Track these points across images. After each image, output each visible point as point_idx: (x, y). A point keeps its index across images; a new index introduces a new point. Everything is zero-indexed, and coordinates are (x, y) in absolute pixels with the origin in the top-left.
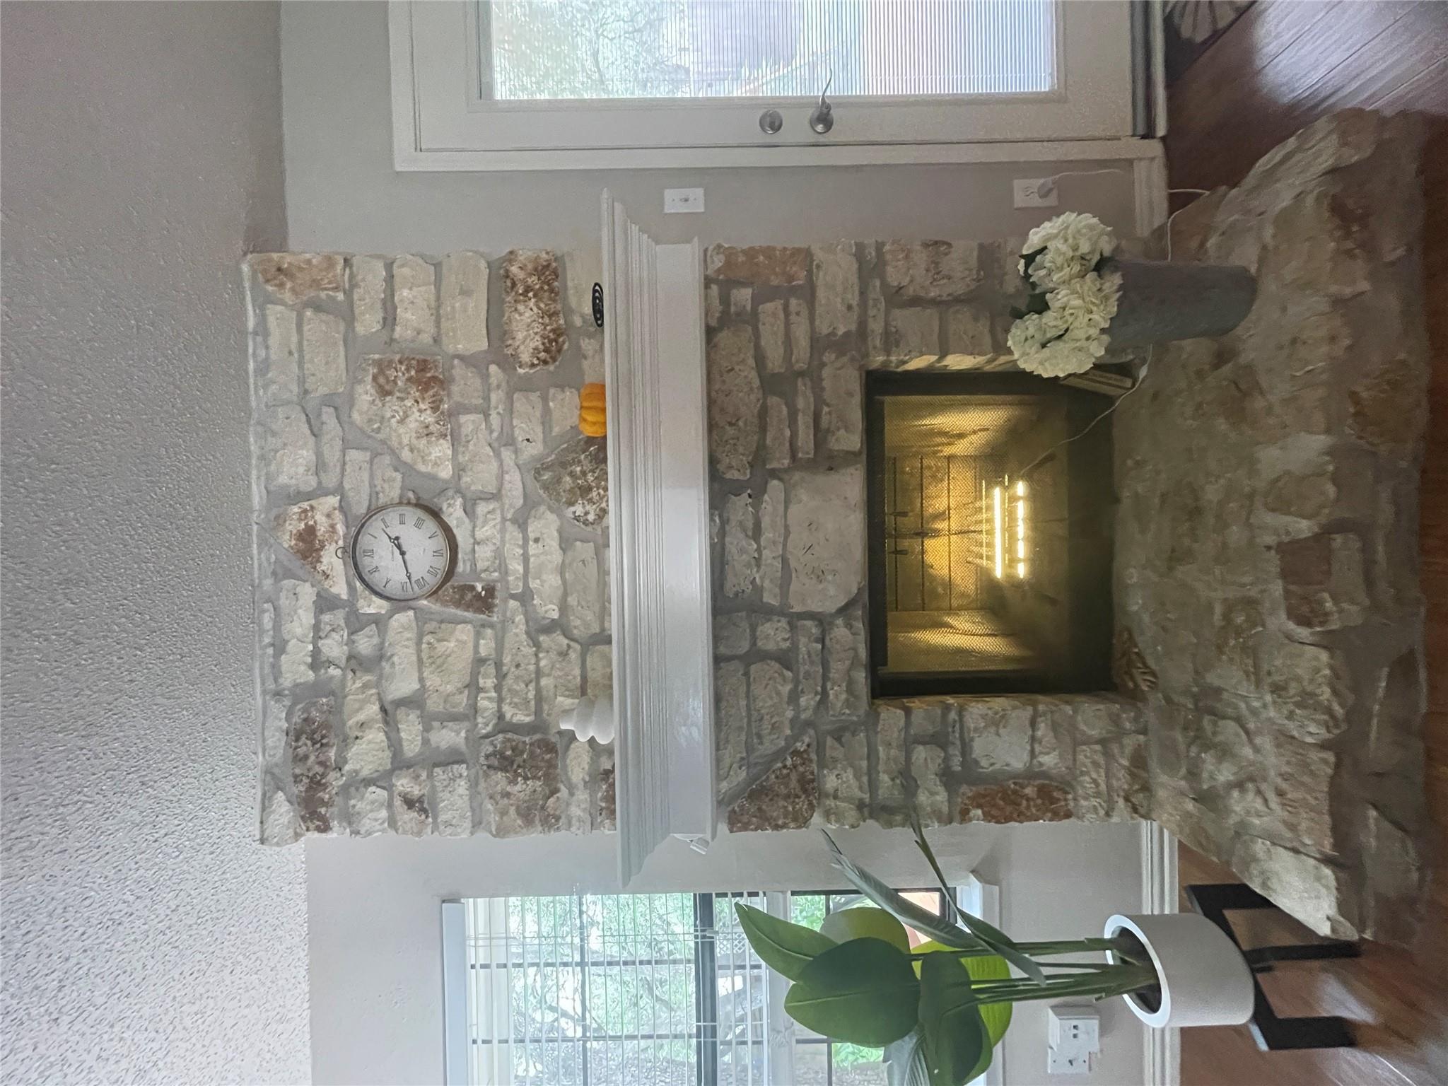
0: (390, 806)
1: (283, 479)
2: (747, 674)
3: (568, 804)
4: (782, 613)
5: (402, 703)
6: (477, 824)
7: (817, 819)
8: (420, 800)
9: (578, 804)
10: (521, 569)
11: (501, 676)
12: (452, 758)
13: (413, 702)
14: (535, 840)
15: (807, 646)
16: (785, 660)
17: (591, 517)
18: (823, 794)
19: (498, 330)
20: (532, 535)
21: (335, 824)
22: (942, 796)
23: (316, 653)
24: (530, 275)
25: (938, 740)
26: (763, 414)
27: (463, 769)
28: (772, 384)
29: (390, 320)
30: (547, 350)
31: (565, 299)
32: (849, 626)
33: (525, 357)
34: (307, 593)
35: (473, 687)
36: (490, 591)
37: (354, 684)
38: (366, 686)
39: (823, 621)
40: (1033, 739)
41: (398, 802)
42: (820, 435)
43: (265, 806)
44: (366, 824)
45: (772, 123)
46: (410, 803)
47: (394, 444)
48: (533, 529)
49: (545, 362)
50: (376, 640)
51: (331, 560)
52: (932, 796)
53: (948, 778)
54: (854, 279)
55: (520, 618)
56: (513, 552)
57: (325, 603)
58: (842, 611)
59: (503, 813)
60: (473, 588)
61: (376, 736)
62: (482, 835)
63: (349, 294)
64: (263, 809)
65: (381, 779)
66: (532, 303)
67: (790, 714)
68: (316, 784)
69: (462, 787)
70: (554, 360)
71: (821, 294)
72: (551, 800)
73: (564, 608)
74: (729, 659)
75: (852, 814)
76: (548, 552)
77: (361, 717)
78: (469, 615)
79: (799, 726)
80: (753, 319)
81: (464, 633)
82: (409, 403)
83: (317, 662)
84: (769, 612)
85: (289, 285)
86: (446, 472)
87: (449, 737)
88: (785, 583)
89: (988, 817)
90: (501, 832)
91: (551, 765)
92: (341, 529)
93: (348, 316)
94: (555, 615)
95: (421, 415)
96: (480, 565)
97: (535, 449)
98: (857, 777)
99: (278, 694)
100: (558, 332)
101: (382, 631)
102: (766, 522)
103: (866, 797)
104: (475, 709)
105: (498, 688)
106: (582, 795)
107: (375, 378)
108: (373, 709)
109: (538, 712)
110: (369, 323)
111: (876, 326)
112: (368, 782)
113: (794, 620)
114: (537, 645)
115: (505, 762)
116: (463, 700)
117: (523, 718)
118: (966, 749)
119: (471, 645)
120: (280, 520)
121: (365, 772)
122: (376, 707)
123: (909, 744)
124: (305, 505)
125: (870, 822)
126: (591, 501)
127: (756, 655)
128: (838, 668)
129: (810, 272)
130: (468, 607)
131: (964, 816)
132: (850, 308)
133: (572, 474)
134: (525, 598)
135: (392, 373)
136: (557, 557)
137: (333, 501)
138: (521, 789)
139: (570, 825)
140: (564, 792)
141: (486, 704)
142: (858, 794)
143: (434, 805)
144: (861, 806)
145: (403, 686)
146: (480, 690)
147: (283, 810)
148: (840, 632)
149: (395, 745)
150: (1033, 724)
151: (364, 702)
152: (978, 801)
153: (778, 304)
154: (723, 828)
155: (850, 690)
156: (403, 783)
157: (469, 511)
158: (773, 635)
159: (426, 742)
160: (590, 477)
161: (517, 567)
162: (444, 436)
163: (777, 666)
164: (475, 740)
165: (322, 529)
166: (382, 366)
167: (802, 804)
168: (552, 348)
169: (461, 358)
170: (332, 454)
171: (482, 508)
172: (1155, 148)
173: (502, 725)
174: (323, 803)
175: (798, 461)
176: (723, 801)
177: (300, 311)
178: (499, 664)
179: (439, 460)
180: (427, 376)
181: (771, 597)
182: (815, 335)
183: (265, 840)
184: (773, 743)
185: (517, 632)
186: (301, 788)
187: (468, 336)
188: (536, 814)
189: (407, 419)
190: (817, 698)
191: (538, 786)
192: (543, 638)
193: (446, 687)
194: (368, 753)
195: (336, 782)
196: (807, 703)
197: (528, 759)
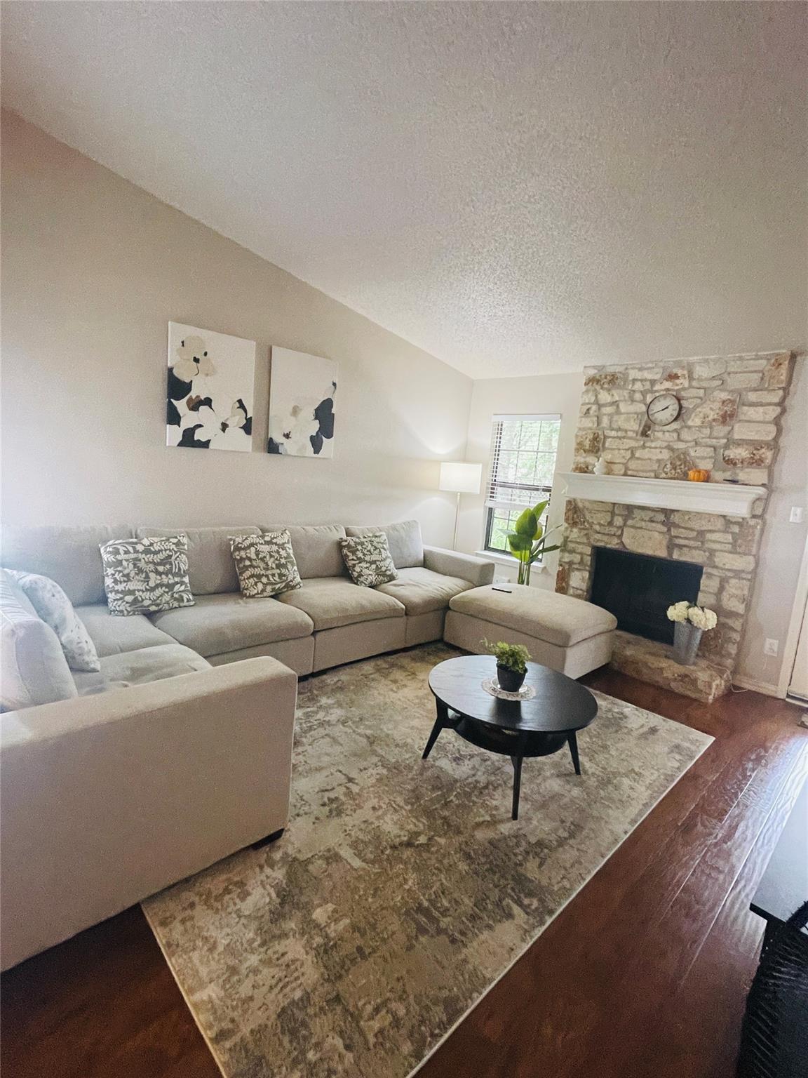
0: (588, 404)
1: (698, 368)
2: (609, 511)
3: (581, 456)
4: (625, 524)
5: (618, 406)
6: (580, 429)
7: (566, 525)
8: (589, 413)
10: (653, 446)
11: (620, 438)
12: (599, 422)
13: (618, 412)
14: (574, 446)
15: (613, 530)
16: (610, 524)
17: (665, 470)
18: (572, 527)
19: (739, 443)
20: (663, 451)
21: (587, 387)
22: (566, 560)
23: (637, 380)
24: (760, 456)
25: (581, 562)
26: (692, 530)
27: (596, 425)
28: (701, 534)
29: (752, 405)
30: (728, 460)
31: (747, 467)
32: (617, 544)
33: (727, 453)
34: (657, 377)
35: (619, 429)
36: (647, 436)
37: (626, 393)
38: (624, 396)
39: (620, 537)
40: (578, 589)
41: (589, 406)
42: (680, 547)
43: (594, 367)
44: (585, 397)
46: (588, 410)
47: (705, 406)
48: (665, 451)
49: (724, 459)
50: (638, 399)
51: (668, 385)
52: (567, 557)
53: (571, 563)
54: (734, 568)
55: (637, 445)
56: (658, 444)
57: (653, 382)
58: (622, 542)
59: (582, 437)
60: (649, 430)
61: (609, 399)
62: (577, 430)
63: (766, 389)
64: (593, 366)
65: (596, 401)
66: (748, 456)
67: (595, 522)
68: (598, 381)
69: (590, 425)
70: (725, 462)
71: (731, 555)
72: (582, 451)
73: (638, 459)
74: (614, 507)
75: (567, 534)
76: (657, 455)
77: (615, 394)
78: (641, 429)
79: (591, 524)
80: (725, 531)
81: (636, 427)
82: (718, 411)
83: (634, 380)
84: (625, 521)
85: (773, 368)
86: (690, 423)
87: (605, 422)
88: (633, 527)
89: (559, 571)
90: (577, 436)
91: (593, 452)
92: (676, 388)
93: (755, 390)
94: (636, 456)
95: (712, 416)
96: (656, 433)
97: (692, 454)
98: (575, 538)
99: (627, 369)
100: (735, 464)
101: (640, 402)
102: (654, 525)
103: (569, 539)
104: (612, 430)
105: (617, 437)
106: (582, 460)
107: (729, 399)
108: (617, 398)
109: (609, 449)
110: (752, 397)
111: (715, 572)
112: (596, 396)
113: (621, 528)
114: (628, 450)
115: (595, 438)
116: (615, 426)
117: (607, 445)
118: (577, 569)
119: (632, 429)
120: (683, 368)
121: (599, 396)
122: (617, 399)
123: (581, 554)
124: (687, 376)
125: (563, 539)
126: (671, 470)
127: (613, 514)
128: (605, 538)
129: (739, 553)
130: (644, 429)
131: (560, 565)
132: (724, 564)
133: (681, 465)
134: (644, 447)
135: (730, 405)
136: (655, 458)
137: (686, 385)
138: (587, 444)
139: (575, 456)
140: (584, 455)
141: (613, 433)
142: (571, 537)
143: (587, 417)
144: (568, 537)
145: (623, 407)
146: (617, 431)
147: (592, 372)
148: (616, 541)
149: (605, 405)
150: (581, 590)
151: (619, 397)
152: (564, 569)
153: (731, 541)
154: (568, 499)
155: (598, 540)
156: (594, 407)
157: (676, 430)
158: (618, 521)
159: (605, 414)
160: (679, 471)
161: (653, 445)
162: (703, 423)
163: (609, 520)
164: (603, 429)
165: (678, 381)
166: (732, 402)
167: (571, 522)
168: (730, 462)
169: (732, 429)
170: (704, 384)
171: (675, 435)
173: (605, 437)
174: (593, 383)
175: (672, 538)
176: (575, 500)
177: (762, 372)
178: (624, 437)
179: (695, 421)
180: (727, 418)
181: (630, 522)
182: (715, 551)
183: (585, 367)
184: (588, 516)
185: (633, 444)
186: (598, 377)
187: (740, 432)
188: (580, 446)
189: (712, 410)
190: (598, 530)
191: (587, 447)
192: (630, 451)
193: (620, 421)
194: (604, 397)
195: (598, 387)
196: (597, 528)
197: (595, 445)
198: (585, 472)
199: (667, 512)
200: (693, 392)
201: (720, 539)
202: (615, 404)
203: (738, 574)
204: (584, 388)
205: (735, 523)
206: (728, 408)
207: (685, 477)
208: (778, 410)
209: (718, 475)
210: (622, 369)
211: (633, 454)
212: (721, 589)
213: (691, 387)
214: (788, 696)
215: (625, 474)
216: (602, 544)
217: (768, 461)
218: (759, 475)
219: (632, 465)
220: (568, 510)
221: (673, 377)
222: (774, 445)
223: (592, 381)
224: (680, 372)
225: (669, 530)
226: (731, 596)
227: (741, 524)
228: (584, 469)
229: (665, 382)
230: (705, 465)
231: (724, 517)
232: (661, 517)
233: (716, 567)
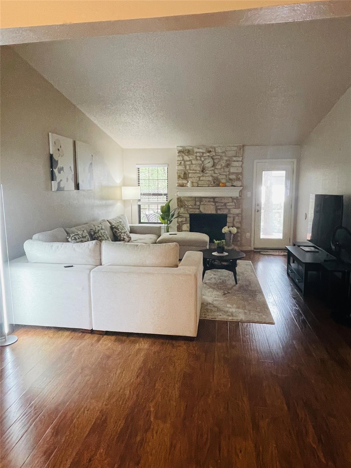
0: (181, 160)
1: (217, 149)
3: (180, 180)
4: (200, 204)
5: (192, 162)
6: (178, 170)
7: (178, 207)
9: (181, 182)
12: (185, 167)
13: (192, 164)
14: (176, 176)
15: (197, 207)
16: (195, 205)
17: (211, 184)
18: (180, 208)
19: (233, 173)
21: (179, 154)
22: (180, 221)
24: (239, 177)
25: (186, 220)
26: (222, 203)
27: (184, 169)
28: (225, 204)
29: (234, 161)
31: (236, 181)
32: (199, 211)
33: (230, 177)
34: (204, 151)
35: (193, 170)
36: (204, 172)
37: (194, 157)
39: (199, 209)
41: (181, 161)
42: (220, 209)
43: (181, 147)
44: (179, 158)
45: (258, 205)
46: (181, 163)
47: (221, 161)
48: (210, 177)
50: (199, 159)
51: (208, 154)
52: (180, 220)
53: (182, 222)
54: (236, 213)
56: (208, 175)
57: (203, 153)
59: (179, 173)
60: (204, 170)
61: (188, 159)
62: (177, 170)
63: (238, 156)
65: (183, 160)
66: (236, 177)
68: (183, 152)
69: (182, 168)
71: (235, 209)
73: (201, 180)
74: (195, 199)
75: (179, 211)
76: (207, 179)
77: (190, 157)
79: (188, 206)
80: (232, 202)
81: (199, 169)
82: (225, 163)
83: (196, 152)
85: (239, 150)
86: (217, 167)
87: (188, 167)
88: (203, 205)
89: (177, 226)
90: (177, 173)
91: (184, 178)
92: (211, 155)
93: (235, 156)
95: (223, 165)
96: (207, 171)
97: (219, 178)
98: (182, 212)
99: (193, 148)
100: (232, 180)
102: (210, 203)
103: (180, 213)
104: (191, 170)
105: (193, 173)
107: (228, 159)
108: (191, 159)
109: (190, 177)
110: (234, 159)
112: (183, 158)
113: (199, 206)
114: (198, 177)
115: (185, 174)
116: (192, 169)
118: (185, 223)
120: (212, 148)
123: (185, 217)
124: (214, 151)
125: (177, 213)
126: (213, 184)
127: (196, 201)
128: (194, 210)
129: (237, 208)
130: (202, 170)
131: (178, 223)
132: (233, 213)
133: (216, 182)
134: (203, 176)
136: (207, 180)
137: (214, 154)
138: (182, 175)
139: (178, 180)
140: (182, 180)
141: (191, 171)
143: (181, 165)
145: (194, 162)
147: (180, 148)
149: (187, 161)
152: (179, 225)
153: (234, 205)
154: (177, 197)
155: (191, 211)
156: (183, 162)
157: (213, 170)
158: (198, 203)
159: (187, 165)
161: (206, 175)
162: (221, 167)
163: (194, 203)
164: (187, 170)
165: (211, 153)
167: (180, 206)
168: (230, 179)
169: (230, 169)
170: (220, 154)
171: (213, 172)
172: (253, 249)
173: (189, 173)
175: (217, 206)
176: (180, 197)
177: (236, 151)
178: (195, 173)
179: (218, 167)
180: (228, 166)
181: (202, 203)
182: (230, 209)
183: (177, 146)
184: (186, 203)
185: (199, 175)
186: (183, 150)
187: (232, 170)
188: (179, 177)
189: (223, 163)
190: (191, 208)
191: (183, 177)
192: (198, 178)
193: (193, 167)
194: (186, 158)
195: (183, 155)
196: (191, 206)
197: (185, 176)
198: (183, 186)
199: (214, 198)
200: (217, 157)
201: (231, 205)
202: (190, 160)
203: (237, 215)
204: (177, 154)
205: (235, 199)
206: (228, 162)
207: (218, 185)
208: (241, 163)
209: (227, 184)
210: (191, 148)
211: (199, 179)
212: (234, 220)
213: (216, 155)
214: (254, 249)
215: (198, 186)
216: (193, 212)
217: (241, 179)
218: (239, 183)
219: (200, 183)
220: (178, 202)
221: (210, 152)
222: (241, 173)
223: (180, 152)
224: (211, 150)
225: (215, 204)
226: (237, 222)
227: (237, 199)
228: (182, 186)
229: (207, 153)
230: (224, 181)
231: (231, 197)
232: (212, 200)
233: (231, 214)
